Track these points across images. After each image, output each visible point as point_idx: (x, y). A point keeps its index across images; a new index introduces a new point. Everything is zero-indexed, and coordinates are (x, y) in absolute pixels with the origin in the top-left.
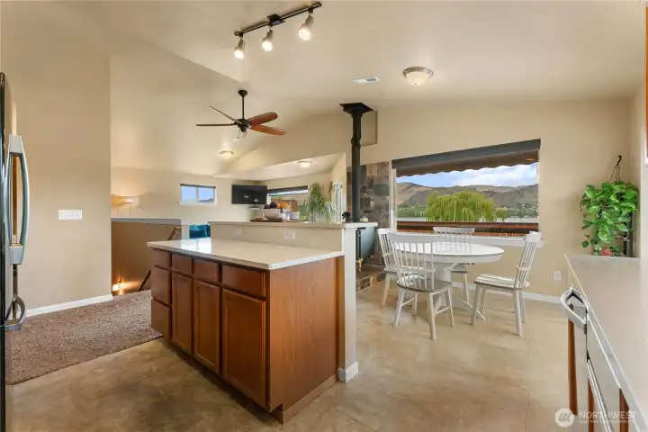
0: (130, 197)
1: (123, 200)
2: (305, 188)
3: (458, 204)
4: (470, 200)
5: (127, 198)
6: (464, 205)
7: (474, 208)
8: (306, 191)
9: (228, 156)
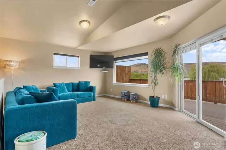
0: (13, 61)
1: (6, 63)
2: (146, 54)
3: (209, 71)
4: (216, 68)
5: (11, 61)
6: (212, 71)
7: (218, 73)
8: (147, 57)
9: (85, 25)
